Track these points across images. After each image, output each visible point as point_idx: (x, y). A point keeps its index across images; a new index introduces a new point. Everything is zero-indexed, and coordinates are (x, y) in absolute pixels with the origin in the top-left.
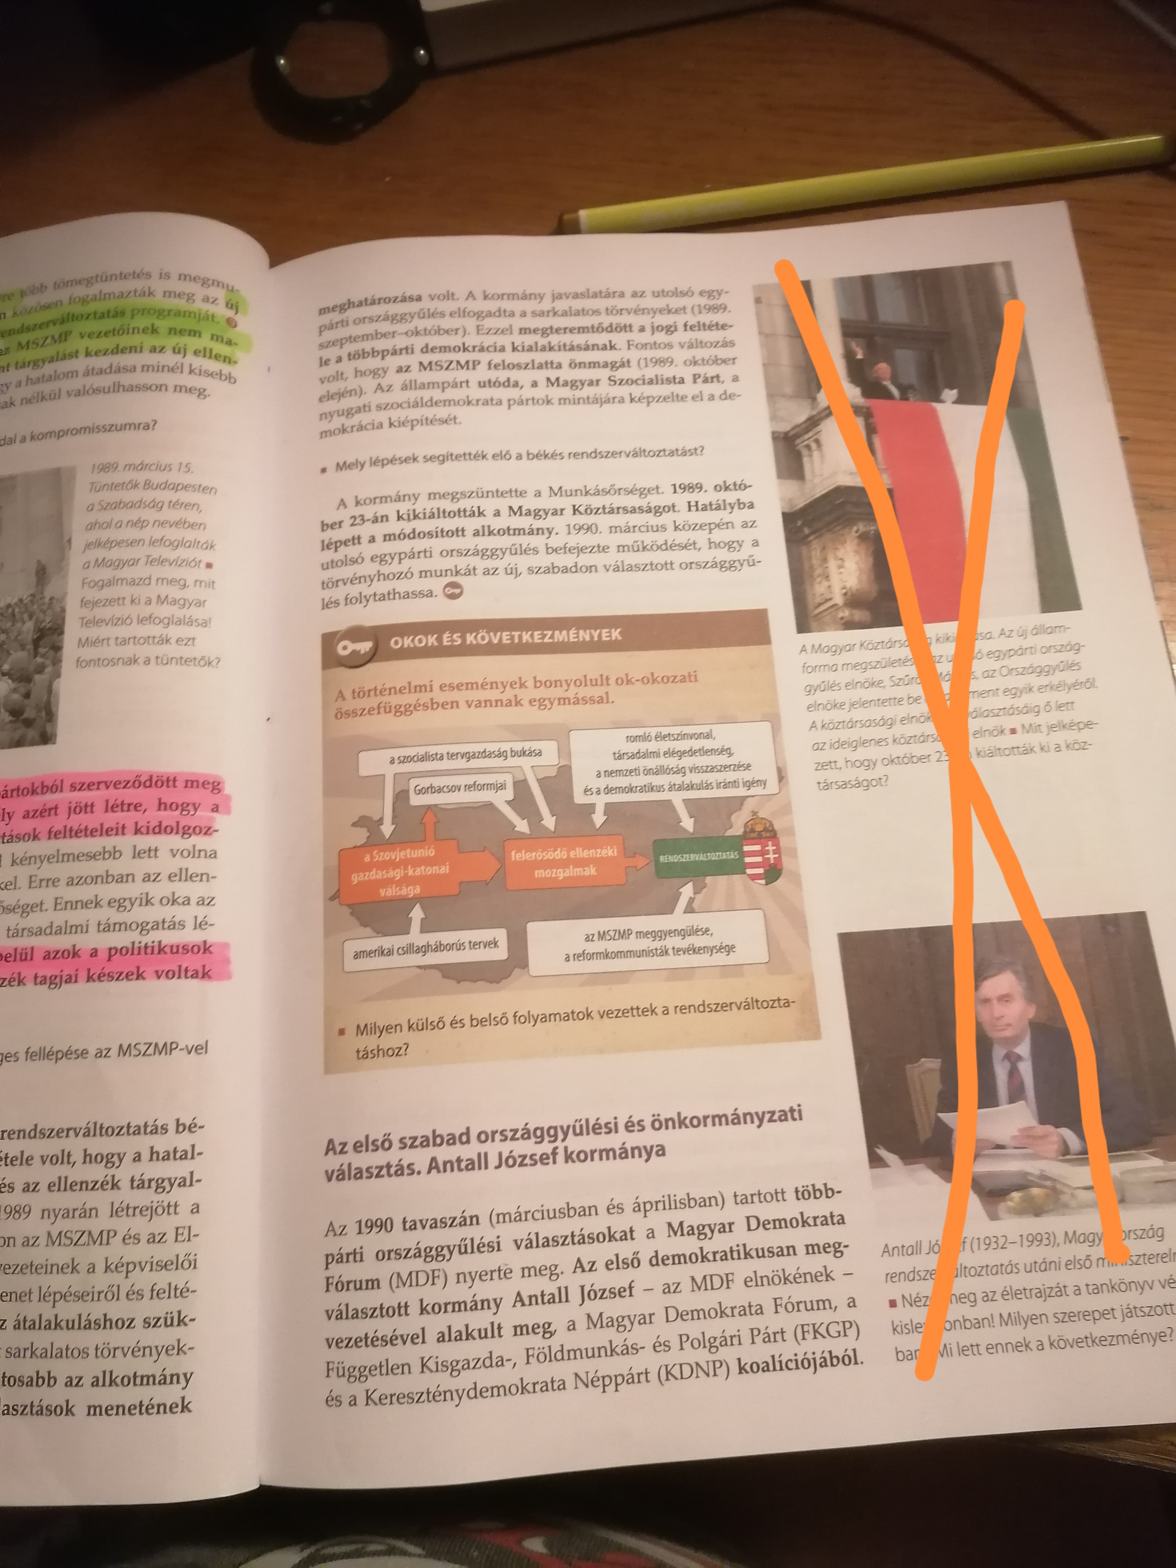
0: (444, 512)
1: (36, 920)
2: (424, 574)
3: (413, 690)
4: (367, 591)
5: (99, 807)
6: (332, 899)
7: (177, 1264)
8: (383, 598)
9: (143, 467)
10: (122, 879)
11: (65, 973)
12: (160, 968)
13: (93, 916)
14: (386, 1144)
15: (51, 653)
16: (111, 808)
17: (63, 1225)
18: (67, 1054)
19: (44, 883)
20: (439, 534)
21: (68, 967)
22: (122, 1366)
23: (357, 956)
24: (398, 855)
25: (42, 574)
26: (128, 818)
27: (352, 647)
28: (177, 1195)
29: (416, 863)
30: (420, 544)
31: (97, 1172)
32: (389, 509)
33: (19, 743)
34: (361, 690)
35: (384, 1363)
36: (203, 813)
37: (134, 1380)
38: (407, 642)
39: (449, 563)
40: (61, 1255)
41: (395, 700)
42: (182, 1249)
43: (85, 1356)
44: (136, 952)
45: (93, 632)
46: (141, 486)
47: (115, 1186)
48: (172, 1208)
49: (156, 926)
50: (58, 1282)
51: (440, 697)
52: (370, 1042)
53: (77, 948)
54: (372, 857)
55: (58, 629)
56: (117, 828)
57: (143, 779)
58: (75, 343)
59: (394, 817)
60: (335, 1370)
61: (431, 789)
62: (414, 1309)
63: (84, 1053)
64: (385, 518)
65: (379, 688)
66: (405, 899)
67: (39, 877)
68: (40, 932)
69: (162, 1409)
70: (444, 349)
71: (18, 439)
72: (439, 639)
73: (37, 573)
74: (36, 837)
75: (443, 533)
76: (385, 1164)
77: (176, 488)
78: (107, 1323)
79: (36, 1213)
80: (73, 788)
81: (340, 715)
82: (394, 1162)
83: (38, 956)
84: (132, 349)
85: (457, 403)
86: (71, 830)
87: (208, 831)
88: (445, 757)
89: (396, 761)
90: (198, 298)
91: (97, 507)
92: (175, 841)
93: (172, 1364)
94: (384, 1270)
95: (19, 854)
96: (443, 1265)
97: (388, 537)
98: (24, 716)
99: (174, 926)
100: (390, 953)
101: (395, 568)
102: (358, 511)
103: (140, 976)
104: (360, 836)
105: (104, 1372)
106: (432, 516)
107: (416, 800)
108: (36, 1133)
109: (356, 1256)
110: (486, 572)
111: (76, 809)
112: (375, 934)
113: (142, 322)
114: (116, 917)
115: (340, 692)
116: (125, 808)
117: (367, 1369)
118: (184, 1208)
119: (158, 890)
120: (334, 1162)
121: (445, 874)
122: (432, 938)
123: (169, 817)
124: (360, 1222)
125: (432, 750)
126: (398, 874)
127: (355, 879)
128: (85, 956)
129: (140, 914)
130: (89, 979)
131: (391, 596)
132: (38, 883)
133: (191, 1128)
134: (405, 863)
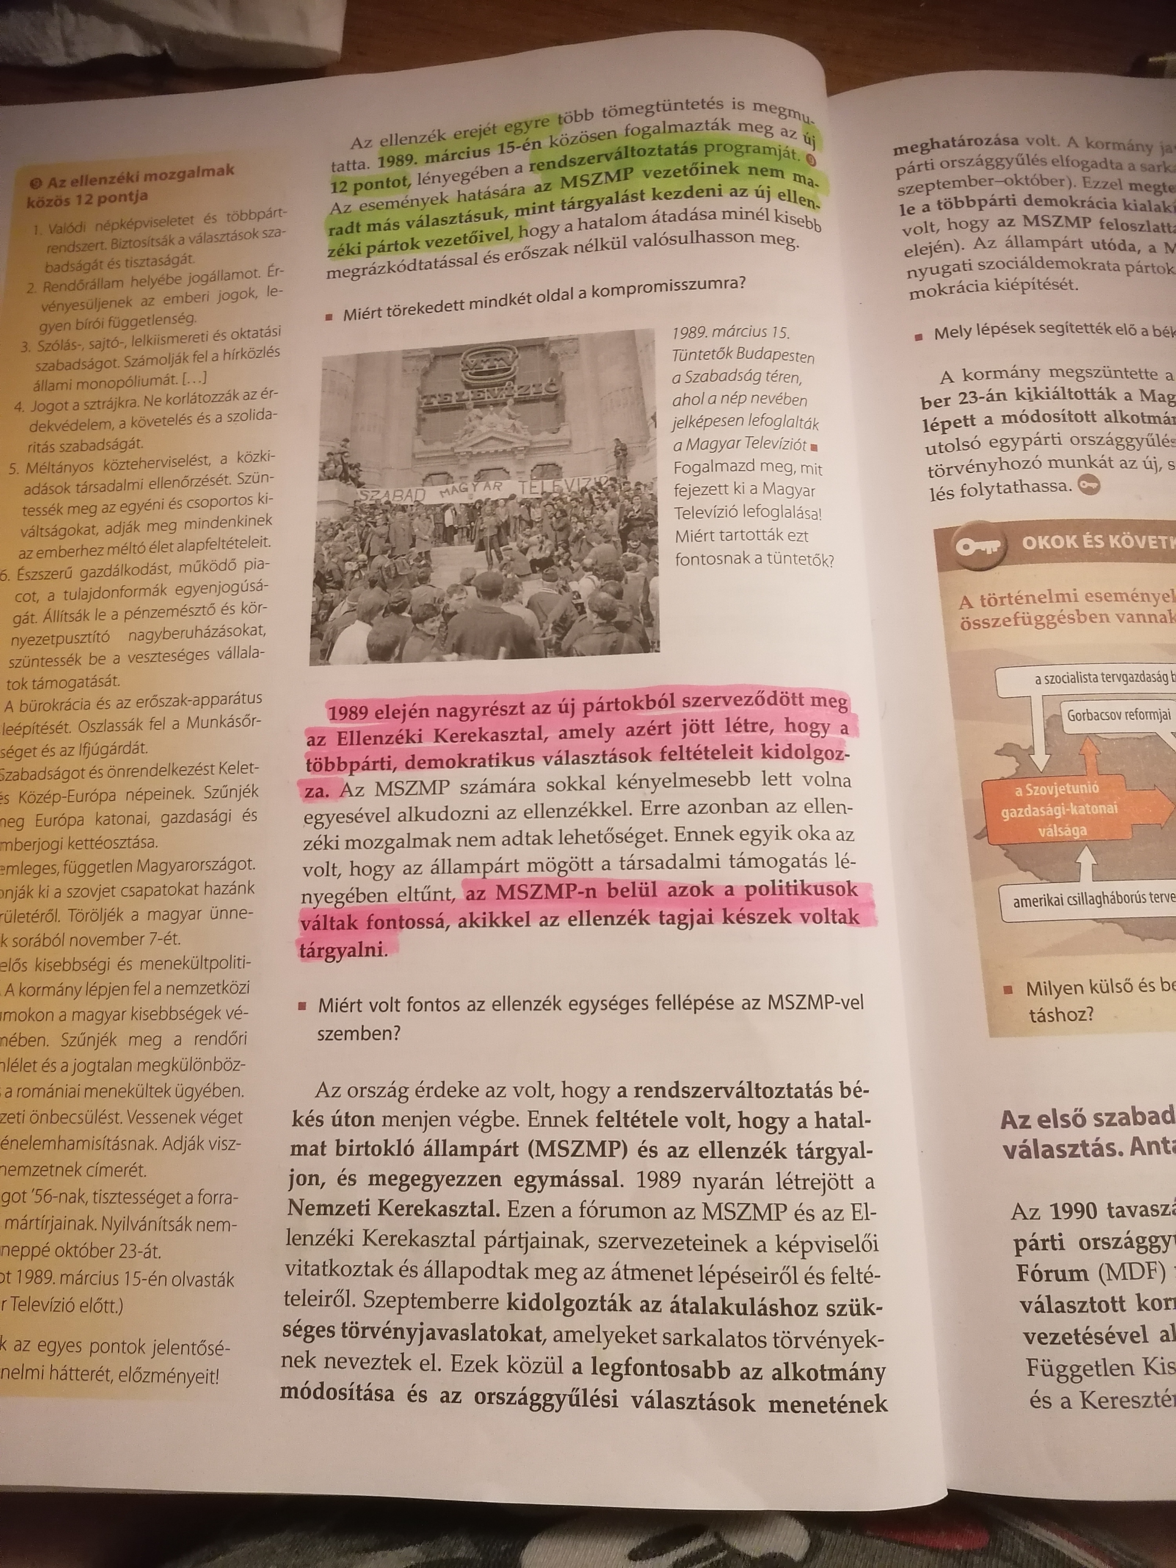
0: (1070, 392)
1: (653, 851)
2: (1054, 463)
3: (1054, 599)
4: (988, 481)
5: (720, 726)
6: (978, 837)
7: (856, 1245)
8: (1009, 490)
9: (735, 331)
10: (753, 808)
11: (696, 913)
12: (805, 911)
13: (724, 849)
14: (1078, 1120)
15: (644, 547)
16: (732, 727)
17: (720, 1196)
18: (707, 1004)
19: (660, 810)
20: (1067, 417)
21: (700, 906)
22: (807, 1358)
23: (1018, 904)
24: (1056, 790)
25: (622, 454)
26: (754, 739)
27: (975, 546)
28: (849, 1167)
29: (1078, 800)
30: (1046, 429)
31: (757, 1138)
32: (1007, 385)
33: (614, 650)
34: (992, 596)
35: (1101, 1363)
36: (833, 735)
37: (820, 1373)
38: (1042, 542)
39: (1081, 452)
40: (724, 1230)
41: (1035, 610)
42: (861, 1228)
43: (762, 1345)
44: (778, 891)
45: (693, 525)
46: (734, 354)
47: (779, 1154)
48: (846, 1182)
49: (797, 863)
50: (725, 1261)
51: (1088, 608)
52: (1048, 1003)
53: (708, 884)
54: (1025, 791)
55: (650, 520)
56: (742, 750)
57: (766, 695)
58: (637, 183)
59: (1047, 747)
60: (1040, 1368)
61: (1087, 715)
62: (1131, 1304)
63: (728, 1004)
64: (1002, 396)
65: (1014, 595)
66: (1071, 841)
67: (654, 803)
68: (662, 865)
69: (856, 1406)
70: (1050, 202)
71: (576, 293)
72: (1079, 541)
73: (616, 453)
74: (645, 758)
75: (1070, 417)
76: (1079, 1143)
77: (773, 356)
78: (785, 1309)
79: (687, 1181)
80: (686, 702)
81: (967, 625)
82: (1090, 1141)
83: (662, 893)
84: (710, 192)
85: (1071, 265)
86: (688, 751)
87: (839, 756)
88: (1100, 678)
89: (1043, 681)
90: (776, 131)
91: (684, 378)
92: (807, 766)
93: (863, 1358)
94: (1092, 1260)
95: (627, 776)
96: (1159, 1257)
97: (1007, 419)
98: (617, 619)
99: (817, 863)
100: (1059, 902)
101: (1019, 454)
102: (968, 387)
103: (785, 919)
104: (1007, 767)
105: (787, 1364)
106: (1057, 396)
107: (1071, 727)
108: (677, 1091)
109: (1055, 1243)
110: (1124, 465)
111: (690, 727)
112: (1038, 880)
113: (718, 160)
114: (751, 851)
115: (965, 598)
116: (750, 727)
117: (1081, 1369)
118: (859, 1182)
119: (796, 822)
120: (1015, 1137)
121: (1115, 815)
122: (1108, 887)
123: (799, 739)
124: (1056, 1205)
125: (1084, 670)
126: (1059, 812)
127: (1007, 815)
128: (719, 894)
129: (776, 849)
130: (727, 919)
131: (1019, 488)
132: (653, 809)
133: (857, 1092)
134: (1064, 800)
